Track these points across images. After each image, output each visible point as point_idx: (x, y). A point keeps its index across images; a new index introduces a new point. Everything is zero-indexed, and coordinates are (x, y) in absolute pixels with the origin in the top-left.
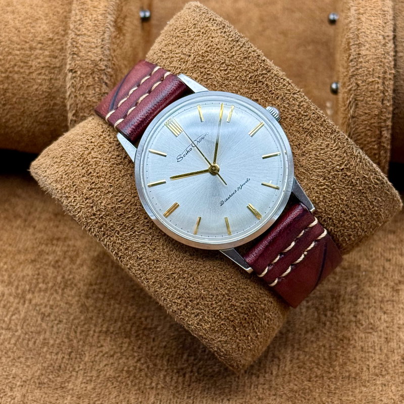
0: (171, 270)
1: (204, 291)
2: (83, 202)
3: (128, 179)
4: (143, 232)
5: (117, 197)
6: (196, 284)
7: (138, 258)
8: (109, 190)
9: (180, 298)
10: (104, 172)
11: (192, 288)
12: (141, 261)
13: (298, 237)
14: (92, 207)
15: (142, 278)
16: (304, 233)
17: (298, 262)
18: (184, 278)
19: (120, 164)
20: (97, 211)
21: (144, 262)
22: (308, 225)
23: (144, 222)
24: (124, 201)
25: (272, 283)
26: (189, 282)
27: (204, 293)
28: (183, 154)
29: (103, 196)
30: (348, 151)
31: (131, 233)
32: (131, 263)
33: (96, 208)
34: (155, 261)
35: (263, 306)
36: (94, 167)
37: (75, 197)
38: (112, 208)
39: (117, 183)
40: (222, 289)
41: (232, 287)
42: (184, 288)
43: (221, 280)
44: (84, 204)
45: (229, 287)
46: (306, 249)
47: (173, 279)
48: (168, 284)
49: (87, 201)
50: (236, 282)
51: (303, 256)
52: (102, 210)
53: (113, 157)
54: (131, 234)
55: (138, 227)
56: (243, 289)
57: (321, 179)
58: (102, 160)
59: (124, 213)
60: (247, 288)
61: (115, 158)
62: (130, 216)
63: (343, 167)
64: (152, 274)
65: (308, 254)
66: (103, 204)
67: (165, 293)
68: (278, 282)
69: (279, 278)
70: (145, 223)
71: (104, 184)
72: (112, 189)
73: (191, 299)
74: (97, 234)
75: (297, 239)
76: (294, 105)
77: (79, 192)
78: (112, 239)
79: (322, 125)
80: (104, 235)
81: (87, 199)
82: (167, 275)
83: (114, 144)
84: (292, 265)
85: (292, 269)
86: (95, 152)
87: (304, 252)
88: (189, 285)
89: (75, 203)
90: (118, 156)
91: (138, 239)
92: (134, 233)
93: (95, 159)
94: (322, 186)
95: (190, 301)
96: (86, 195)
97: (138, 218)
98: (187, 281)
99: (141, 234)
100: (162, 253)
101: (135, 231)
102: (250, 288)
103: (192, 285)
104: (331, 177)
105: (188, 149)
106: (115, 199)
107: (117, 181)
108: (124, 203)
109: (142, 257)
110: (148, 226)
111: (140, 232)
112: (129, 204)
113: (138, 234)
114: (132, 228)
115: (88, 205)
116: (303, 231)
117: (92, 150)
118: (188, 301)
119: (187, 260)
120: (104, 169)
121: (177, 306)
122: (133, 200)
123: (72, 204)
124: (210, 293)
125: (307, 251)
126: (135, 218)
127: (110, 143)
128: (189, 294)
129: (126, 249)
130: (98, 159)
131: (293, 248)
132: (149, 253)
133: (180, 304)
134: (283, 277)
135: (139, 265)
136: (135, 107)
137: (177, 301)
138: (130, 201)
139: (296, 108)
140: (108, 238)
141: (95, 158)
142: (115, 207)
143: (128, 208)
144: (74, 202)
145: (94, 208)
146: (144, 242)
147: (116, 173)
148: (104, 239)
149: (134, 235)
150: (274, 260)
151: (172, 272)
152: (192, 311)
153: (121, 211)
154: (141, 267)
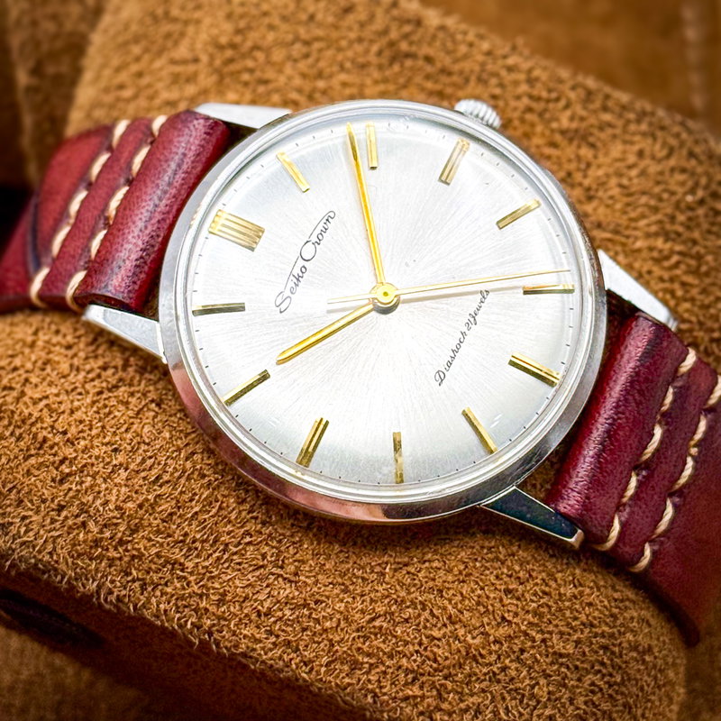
0: (363, 612)
1: (474, 638)
2: (53, 521)
3: (155, 417)
4: (248, 539)
5: (143, 474)
6: (445, 625)
7: (259, 615)
8: (114, 462)
9: (414, 679)
10: (81, 422)
11: (439, 640)
12: (273, 619)
13: (664, 408)
14: (84, 524)
15: (294, 666)
16: (674, 393)
17: (682, 481)
18: (407, 621)
19: (116, 387)
20: (101, 532)
21: (280, 619)
22: (676, 370)
23: (240, 512)
24: (166, 477)
25: (639, 560)
26: (425, 627)
27: (475, 641)
28: (288, 287)
29: (104, 486)
30: (697, 150)
31: (217, 554)
32: (245, 637)
33: (96, 523)
34: (312, 605)
35: (630, 636)
36: (48, 421)
37: (24, 518)
38: (141, 506)
39: (129, 436)
40: (516, 614)
41: (542, 601)
42: (417, 648)
43: (508, 591)
44: (57, 525)
45: (534, 605)
46: (692, 439)
47: (376, 635)
48: (369, 655)
49: (64, 513)
50: (547, 585)
51: (690, 463)
52: (115, 521)
53: (90, 376)
54: (218, 559)
55: (229, 533)
56: (570, 600)
57: (659, 243)
58: (63, 397)
59: (179, 508)
60: (581, 593)
61: (99, 376)
62: (197, 509)
63: (700, 193)
64: (315, 646)
65: (700, 452)
66: (111, 506)
67: (369, 681)
68: (654, 553)
69: (652, 542)
70: (244, 513)
71: (96, 452)
72: (121, 458)
73: (446, 671)
74: (123, 592)
75: (664, 415)
76: (516, 83)
77: (31, 501)
78: (169, 590)
79: (605, 109)
80: (143, 588)
81: (61, 508)
82: (358, 630)
83: (82, 345)
84: (671, 495)
85: (675, 506)
86: (36, 386)
87: (688, 449)
88: (427, 637)
89: (31, 534)
90: (104, 368)
91: (240, 564)
92: (224, 551)
93: (45, 402)
94: (667, 258)
95: (446, 678)
96: (53, 501)
97: (221, 508)
98: (418, 625)
99: (244, 549)
100: (320, 577)
101: (227, 545)
102: (587, 591)
103: (436, 633)
104: (681, 229)
105: (297, 271)
106: (138, 481)
107: (127, 431)
108: (167, 482)
109: (269, 609)
110: (256, 518)
111: (239, 543)
112: (183, 481)
113: (235, 550)
114: (215, 541)
115: (70, 522)
116: (671, 390)
117: (24, 385)
118: (438, 678)
119: (395, 570)
120: (78, 415)
121: (416, 705)
122: (188, 464)
123: (25, 539)
124: (492, 638)
125: (695, 446)
126: (214, 511)
127: (69, 347)
128: (435, 661)
129: (221, 602)
130: (52, 399)
131: (661, 442)
132: (286, 591)
133: (423, 697)
134: (660, 536)
135: (270, 633)
136: (105, 232)
137: (410, 693)
138: (184, 472)
139: (524, 88)
140: (158, 593)
141: (40, 400)
142: (147, 500)
143: (182, 493)
144: (26, 532)
145: (91, 525)
146: (262, 567)
147: (117, 413)
148: (148, 599)
149: (226, 557)
150: (625, 489)
151: (368, 617)
152: (462, 706)
153: (166, 506)
154: (277, 636)
